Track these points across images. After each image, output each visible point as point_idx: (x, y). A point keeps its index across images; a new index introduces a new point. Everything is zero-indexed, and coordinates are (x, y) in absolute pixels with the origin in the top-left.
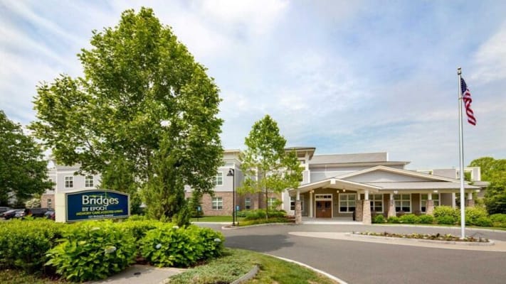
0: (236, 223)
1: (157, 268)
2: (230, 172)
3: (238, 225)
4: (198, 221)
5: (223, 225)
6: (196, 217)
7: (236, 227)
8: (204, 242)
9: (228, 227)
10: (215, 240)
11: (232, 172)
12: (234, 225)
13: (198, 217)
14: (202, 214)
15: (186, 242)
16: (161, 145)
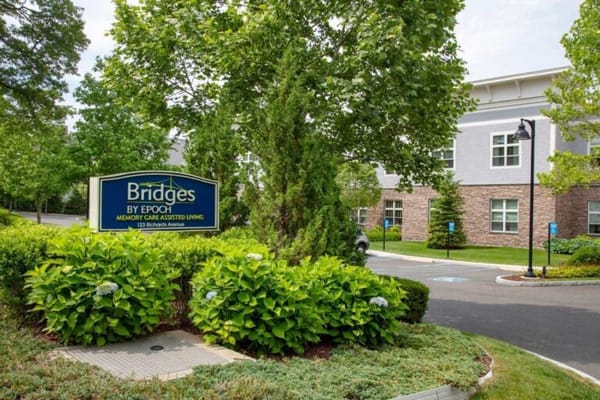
0: (538, 269)
1: (201, 345)
2: (522, 127)
3: (544, 275)
4: (448, 256)
5: (500, 272)
6: (443, 248)
7: (532, 282)
8: (340, 301)
9: (515, 277)
10: (372, 301)
11: (528, 129)
12: (531, 274)
13: (448, 247)
14: (463, 239)
15: (272, 294)
16: (279, 69)
